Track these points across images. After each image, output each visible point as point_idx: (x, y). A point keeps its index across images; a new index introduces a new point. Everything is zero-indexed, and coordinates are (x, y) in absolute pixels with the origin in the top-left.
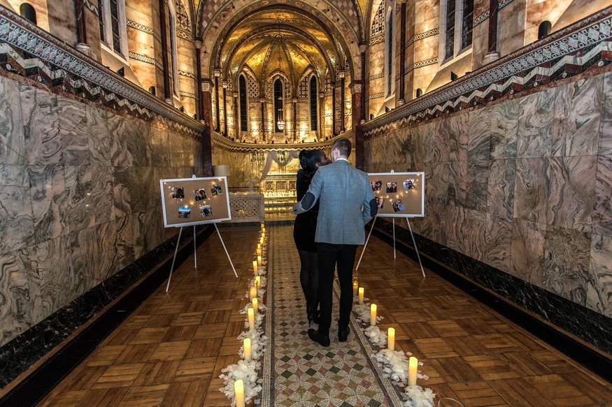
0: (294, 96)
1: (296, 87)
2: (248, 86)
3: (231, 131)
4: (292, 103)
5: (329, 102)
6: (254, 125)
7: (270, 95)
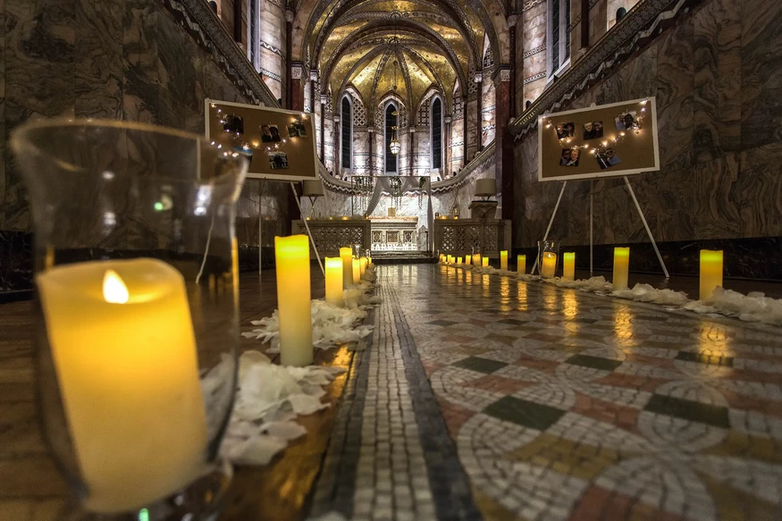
0: (412, 124)
1: (415, 113)
2: (352, 111)
3: (329, 163)
4: (408, 133)
5: (458, 127)
6: (359, 161)
7: (381, 124)
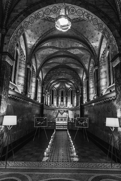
0: (67, 95)
1: (67, 93)
2: (54, 92)
3: (49, 104)
4: (66, 97)
5: (76, 97)
6: (55, 102)
7: (60, 95)
